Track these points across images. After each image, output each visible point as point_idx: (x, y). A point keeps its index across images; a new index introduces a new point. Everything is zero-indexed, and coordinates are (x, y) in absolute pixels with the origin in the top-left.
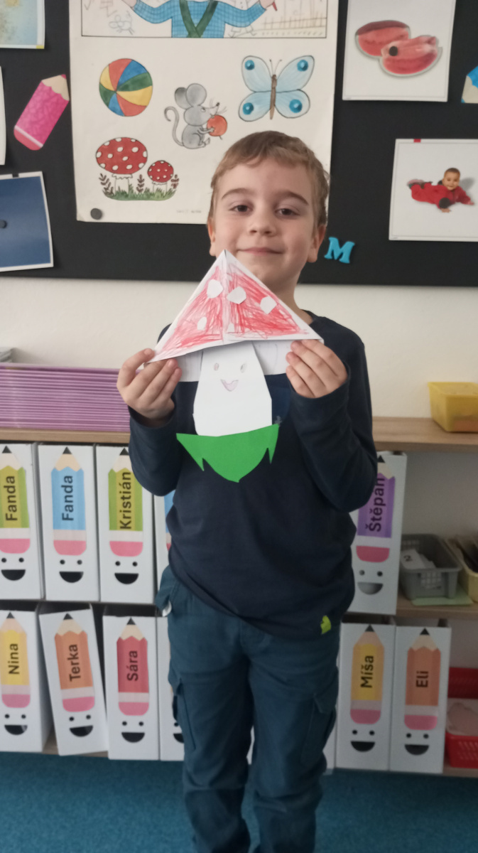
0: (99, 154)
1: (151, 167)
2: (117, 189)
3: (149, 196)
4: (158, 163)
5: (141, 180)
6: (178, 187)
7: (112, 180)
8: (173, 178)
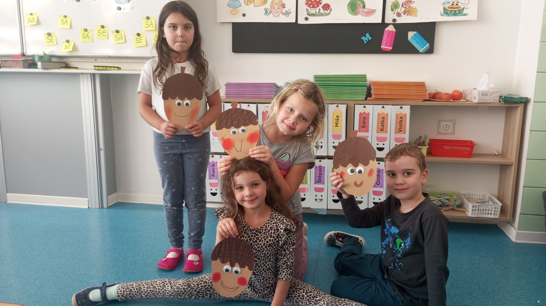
0: (306, 2)
1: (323, 6)
2: (311, 13)
3: (322, 15)
4: (325, 4)
5: (319, 10)
6: (331, 12)
7: (310, 10)
8: (330, 9)
